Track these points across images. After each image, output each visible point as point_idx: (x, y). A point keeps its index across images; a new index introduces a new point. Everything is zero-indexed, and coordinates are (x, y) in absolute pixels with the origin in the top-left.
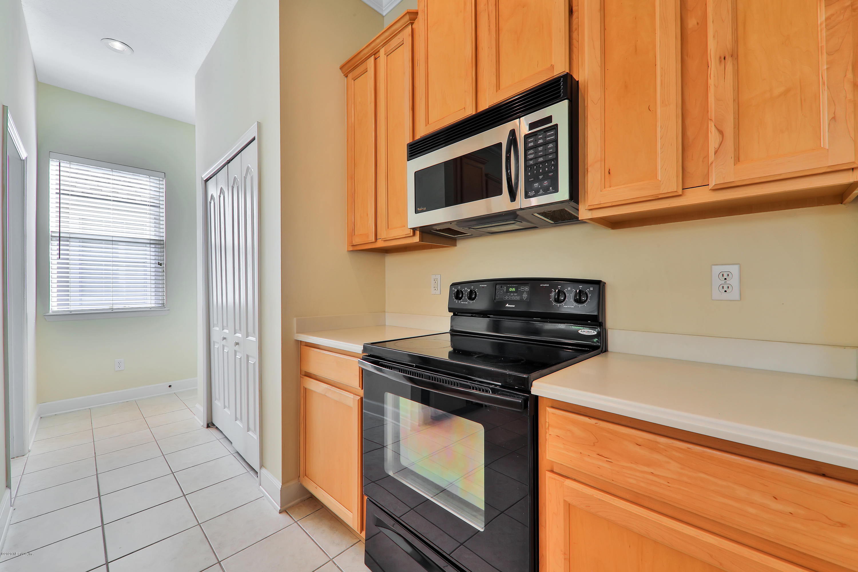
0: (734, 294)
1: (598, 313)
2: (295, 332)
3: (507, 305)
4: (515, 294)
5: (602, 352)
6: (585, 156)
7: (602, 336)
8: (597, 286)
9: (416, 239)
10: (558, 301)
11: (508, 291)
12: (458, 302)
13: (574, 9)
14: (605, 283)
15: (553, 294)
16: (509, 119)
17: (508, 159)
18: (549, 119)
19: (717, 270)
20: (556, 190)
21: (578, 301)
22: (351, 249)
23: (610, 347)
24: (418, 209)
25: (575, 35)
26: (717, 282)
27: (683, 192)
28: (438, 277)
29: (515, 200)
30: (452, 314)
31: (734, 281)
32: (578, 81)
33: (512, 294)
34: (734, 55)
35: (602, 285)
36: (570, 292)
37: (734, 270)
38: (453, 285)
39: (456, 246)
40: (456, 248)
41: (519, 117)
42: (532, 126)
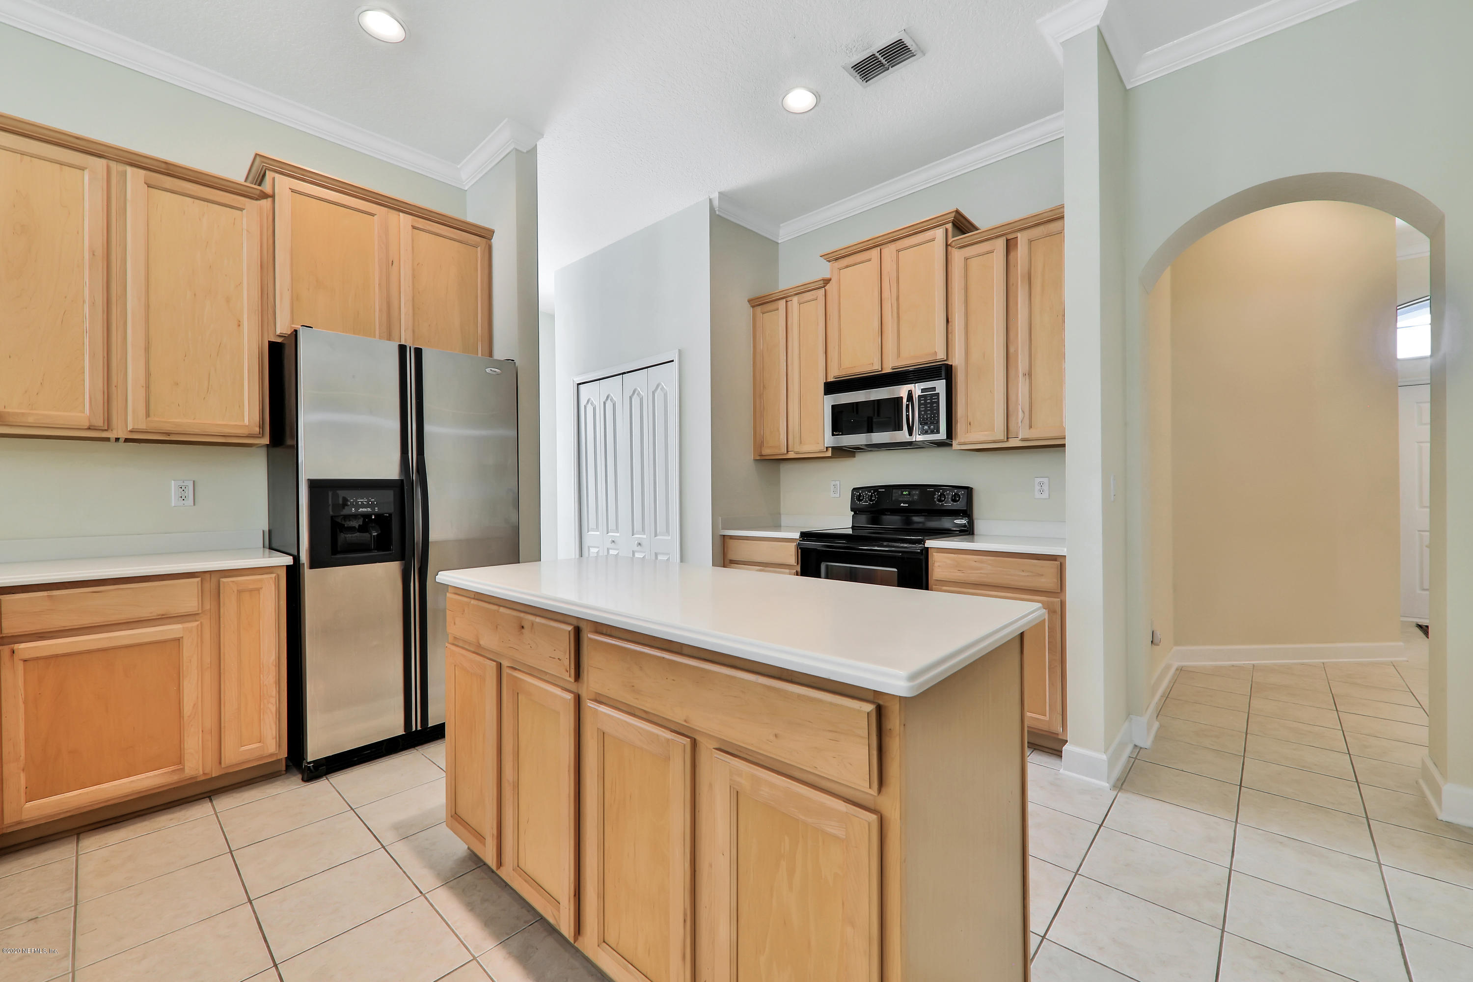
0: (1045, 495)
1: (967, 507)
2: (720, 528)
3: (902, 505)
4: (909, 496)
5: (969, 534)
6: (956, 412)
7: (971, 523)
8: (966, 490)
9: (829, 454)
10: (940, 501)
11: (902, 494)
12: (860, 503)
13: (949, 320)
14: (972, 488)
15: (936, 496)
16: (908, 382)
17: (907, 411)
18: (934, 389)
19: (1038, 480)
20: (938, 432)
21: (954, 500)
22: (758, 458)
23: (975, 533)
24: (835, 433)
25: (950, 336)
26: (1037, 488)
27: (1007, 440)
28: (838, 483)
29: (912, 435)
30: (853, 513)
31: (1046, 487)
32: (952, 365)
33: (905, 496)
34: (1030, 375)
35: (969, 489)
36: (950, 494)
37: (1046, 480)
38: (854, 489)
39: (855, 457)
40: (855, 458)
41: (915, 383)
42: (923, 390)
